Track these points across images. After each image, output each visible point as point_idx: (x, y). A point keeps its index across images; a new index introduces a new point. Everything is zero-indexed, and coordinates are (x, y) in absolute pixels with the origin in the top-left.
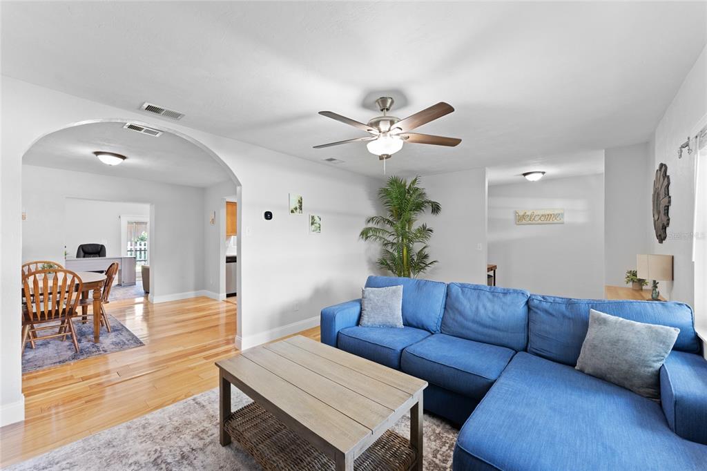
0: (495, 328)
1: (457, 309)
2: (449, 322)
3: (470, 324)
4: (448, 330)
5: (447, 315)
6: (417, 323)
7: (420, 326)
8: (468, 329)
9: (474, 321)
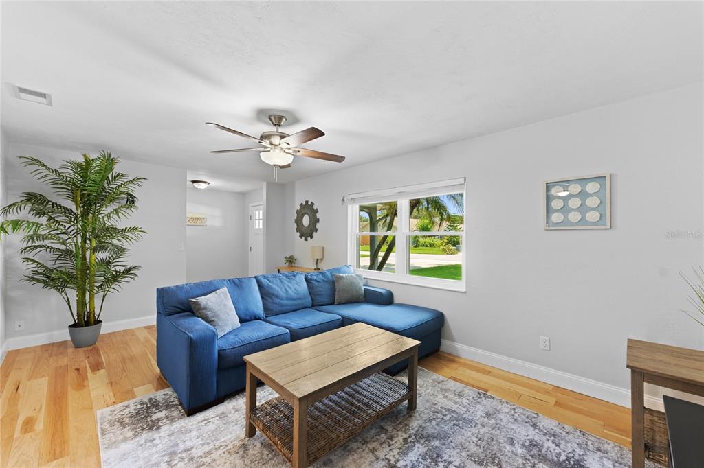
0: (300, 299)
1: (273, 295)
2: (271, 306)
3: (285, 302)
4: (270, 312)
5: (266, 302)
6: (250, 317)
7: (253, 318)
8: (286, 305)
9: (287, 299)
